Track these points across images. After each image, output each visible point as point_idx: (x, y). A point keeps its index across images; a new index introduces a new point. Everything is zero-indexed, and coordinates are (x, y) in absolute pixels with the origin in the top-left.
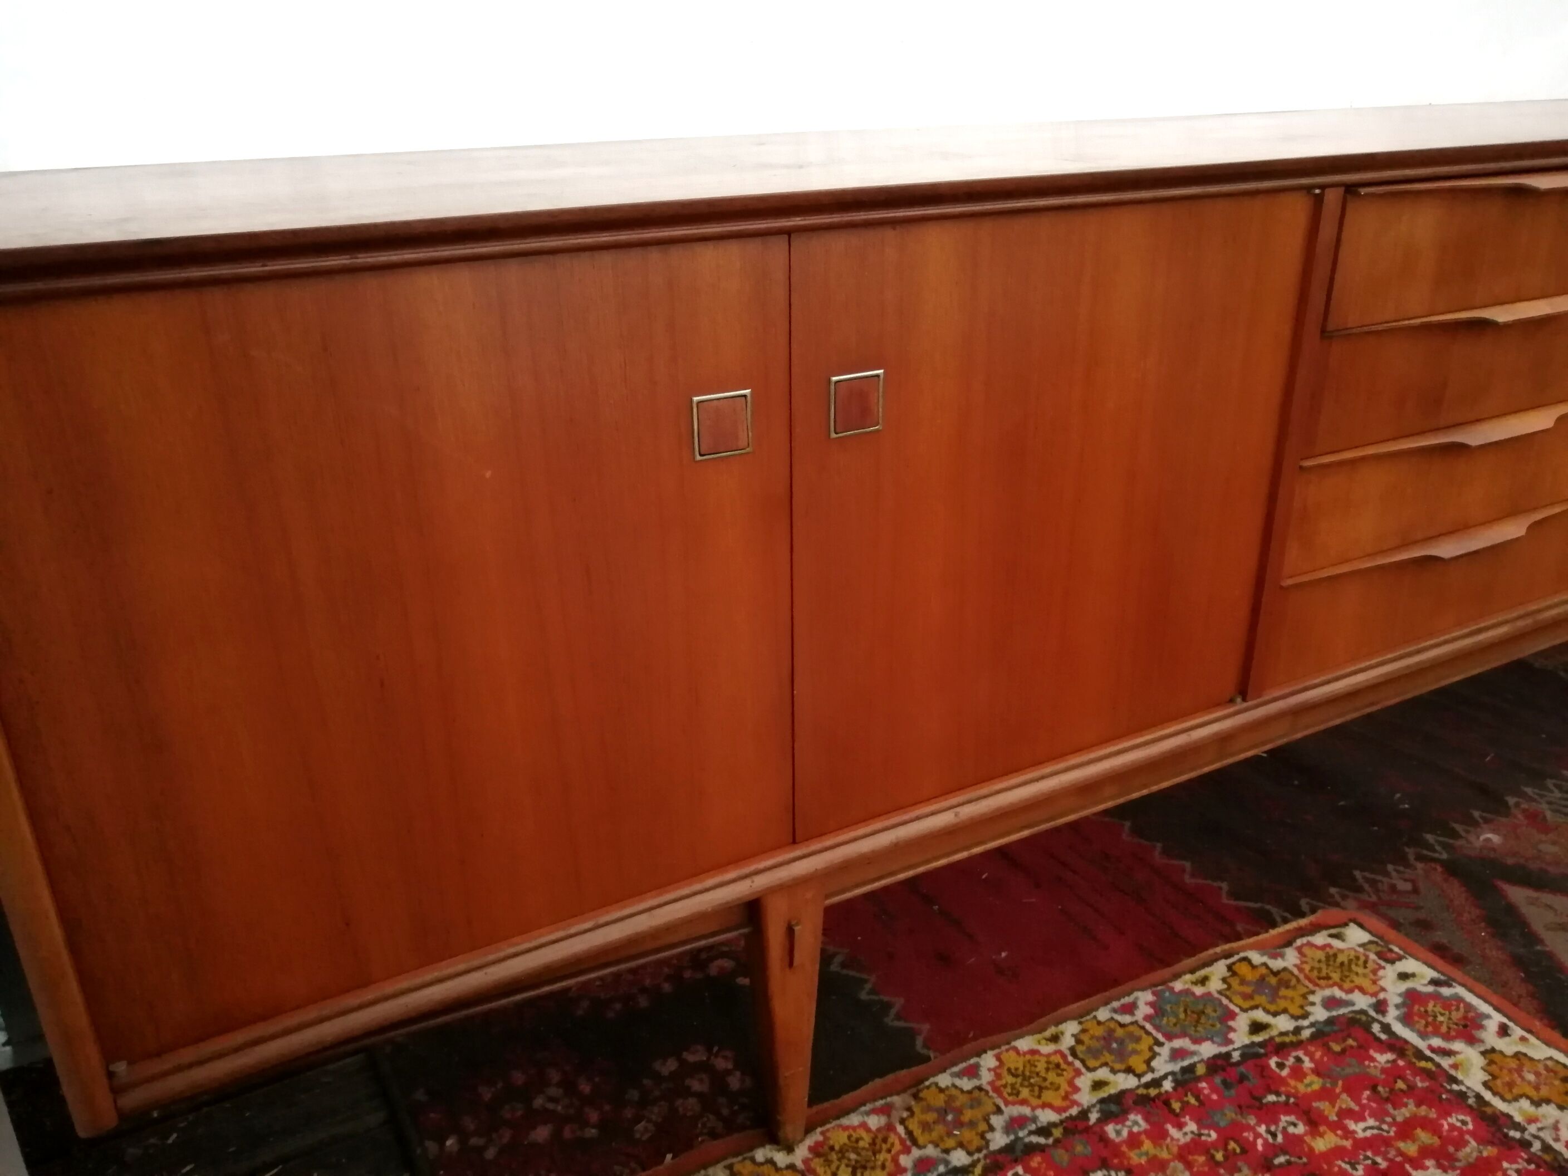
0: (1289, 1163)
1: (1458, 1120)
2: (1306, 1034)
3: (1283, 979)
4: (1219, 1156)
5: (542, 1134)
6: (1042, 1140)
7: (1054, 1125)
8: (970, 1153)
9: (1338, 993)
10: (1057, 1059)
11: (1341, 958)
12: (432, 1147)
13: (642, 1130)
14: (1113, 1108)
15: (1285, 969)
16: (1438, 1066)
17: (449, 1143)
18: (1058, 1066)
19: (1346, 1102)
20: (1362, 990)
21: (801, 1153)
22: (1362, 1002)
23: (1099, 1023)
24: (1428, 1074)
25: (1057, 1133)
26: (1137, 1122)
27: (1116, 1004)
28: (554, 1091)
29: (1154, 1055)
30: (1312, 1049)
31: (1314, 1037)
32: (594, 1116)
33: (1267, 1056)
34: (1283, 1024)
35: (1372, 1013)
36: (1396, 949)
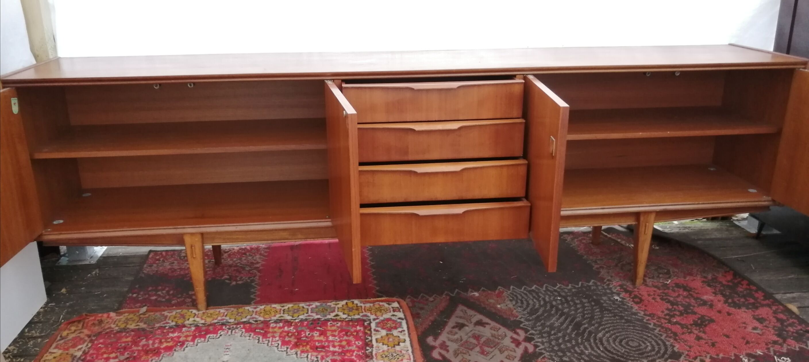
0: (305, 340)
1: (358, 343)
2: (347, 319)
3: (358, 308)
4: (290, 334)
5: (154, 298)
6: (254, 322)
7: (260, 321)
8: (235, 320)
9: (369, 314)
10: (278, 311)
11: (382, 308)
12: (130, 295)
13: (173, 302)
14: (278, 321)
15: (361, 307)
16: (371, 333)
17: (134, 295)
18: (277, 312)
19: (336, 333)
20: (376, 315)
21: (201, 312)
22: (372, 317)
23: (299, 306)
24: (365, 334)
25: (259, 322)
26: (281, 324)
27: (308, 304)
28: (164, 292)
29: (303, 314)
30: (344, 322)
31: (348, 321)
32: (167, 297)
33: (330, 321)
34: (345, 316)
35: (372, 320)
36: (401, 310)
